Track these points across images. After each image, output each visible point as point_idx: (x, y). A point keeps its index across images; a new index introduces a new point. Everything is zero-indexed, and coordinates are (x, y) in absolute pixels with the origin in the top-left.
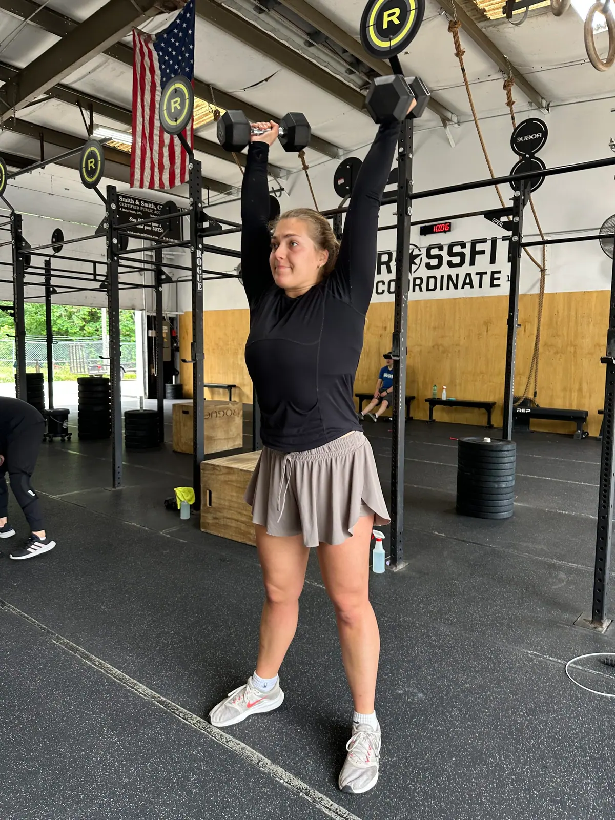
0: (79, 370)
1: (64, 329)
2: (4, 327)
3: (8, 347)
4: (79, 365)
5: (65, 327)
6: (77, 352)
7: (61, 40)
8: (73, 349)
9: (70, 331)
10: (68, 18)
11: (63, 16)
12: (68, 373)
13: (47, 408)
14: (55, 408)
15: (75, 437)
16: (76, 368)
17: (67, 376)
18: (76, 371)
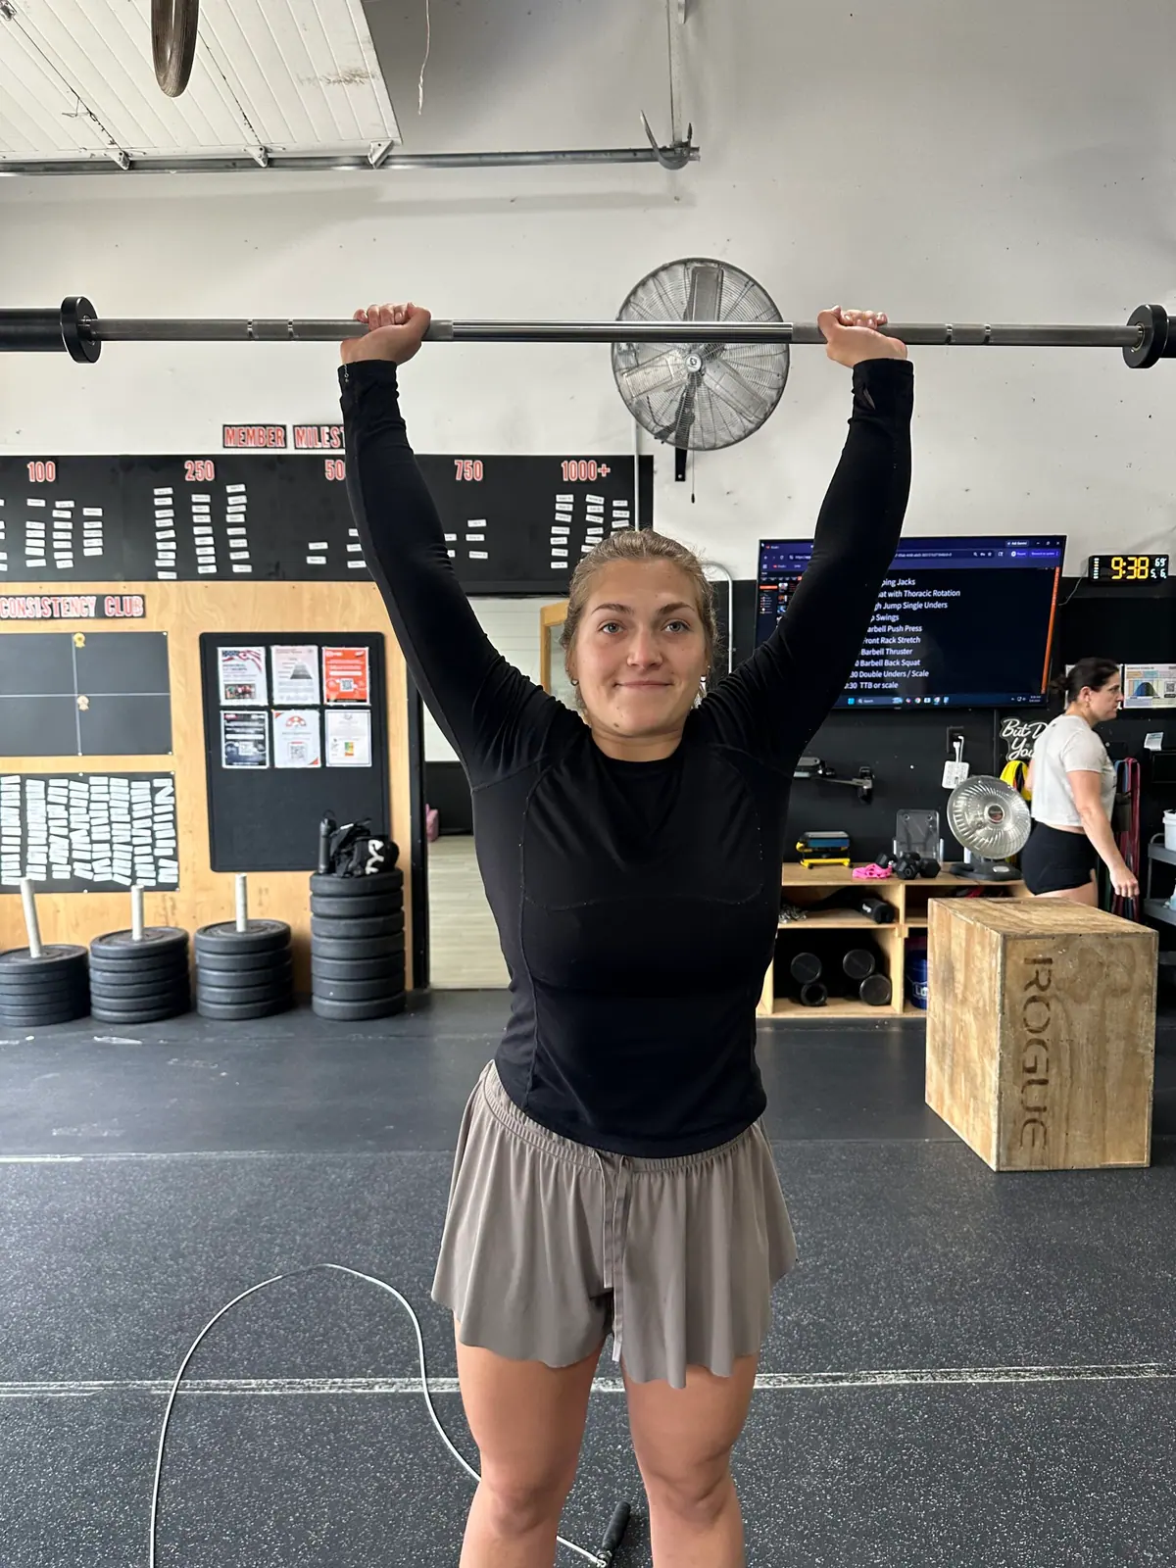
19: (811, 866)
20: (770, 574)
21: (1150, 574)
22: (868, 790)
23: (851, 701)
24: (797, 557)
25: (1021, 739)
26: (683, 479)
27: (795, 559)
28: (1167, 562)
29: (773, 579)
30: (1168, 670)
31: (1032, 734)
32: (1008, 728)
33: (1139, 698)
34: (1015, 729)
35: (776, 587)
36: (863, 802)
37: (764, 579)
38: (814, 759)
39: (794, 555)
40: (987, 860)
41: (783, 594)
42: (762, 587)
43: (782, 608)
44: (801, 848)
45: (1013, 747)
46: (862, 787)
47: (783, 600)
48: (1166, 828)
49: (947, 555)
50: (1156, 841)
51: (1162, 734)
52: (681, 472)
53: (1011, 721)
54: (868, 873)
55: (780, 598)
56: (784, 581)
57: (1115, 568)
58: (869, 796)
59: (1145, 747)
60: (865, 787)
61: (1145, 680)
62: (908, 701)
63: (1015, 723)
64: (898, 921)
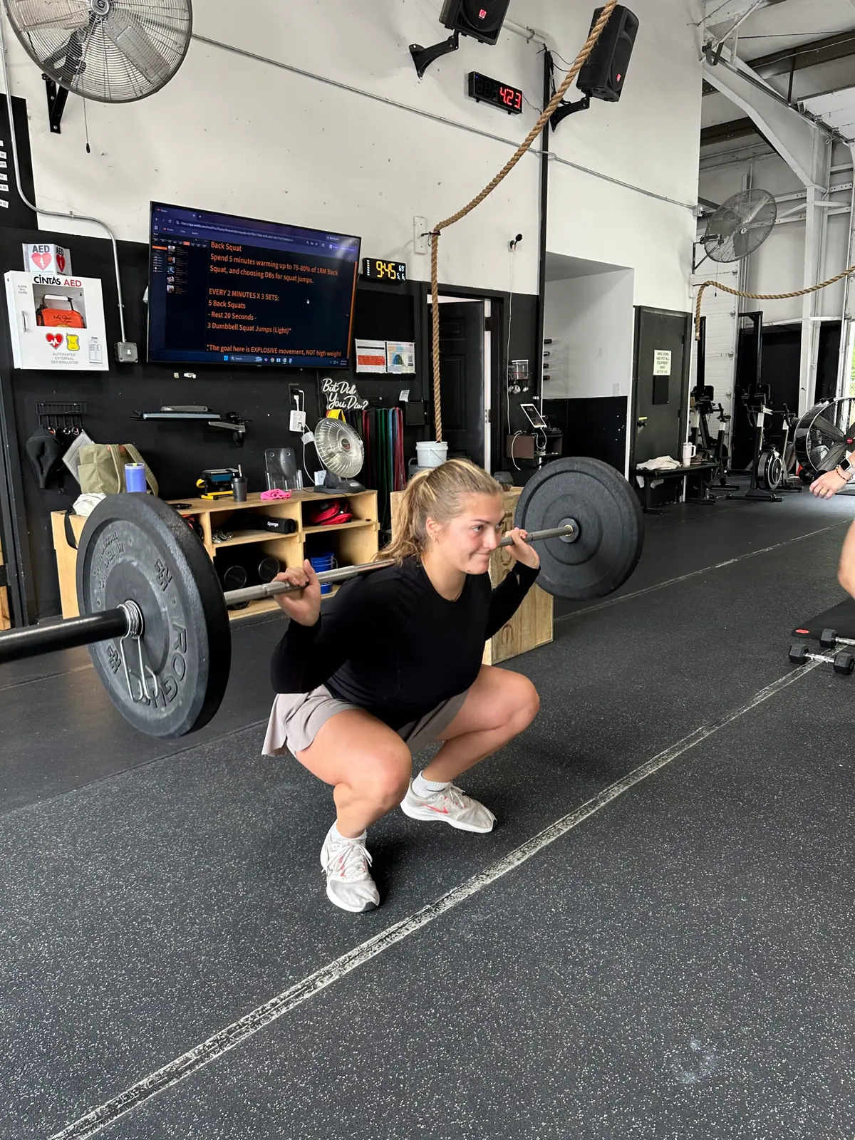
19: (216, 498)
20: (161, 236)
21: (397, 277)
22: (243, 433)
23: (226, 358)
24: (182, 223)
25: (334, 393)
26: (58, 131)
27: (180, 225)
28: (405, 268)
29: (163, 240)
30: (408, 346)
31: (339, 390)
32: (326, 385)
33: (395, 365)
34: (330, 386)
35: (166, 249)
36: (238, 445)
37: (156, 240)
38: (203, 407)
39: (180, 221)
40: (343, 479)
41: (172, 256)
42: (153, 247)
43: (171, 269)
44: (201, 484)
45: (331, 401)
46: (237, 431)
47: (172, 261)
48: (419, 454)
49: (289, 240)
50: (412, 463)
51: (409, 391)
52: (55, 122)
53: (327, 380)
54: (273, 495)
55: (170, 259)
56: (172, 244)
57: (379, 269)
58: (242, 439)
59: (400, 400)
60: (240, 431)
61: (398, 353)
62: (266, 360)
63: (329, 381)
64: (297, 531)
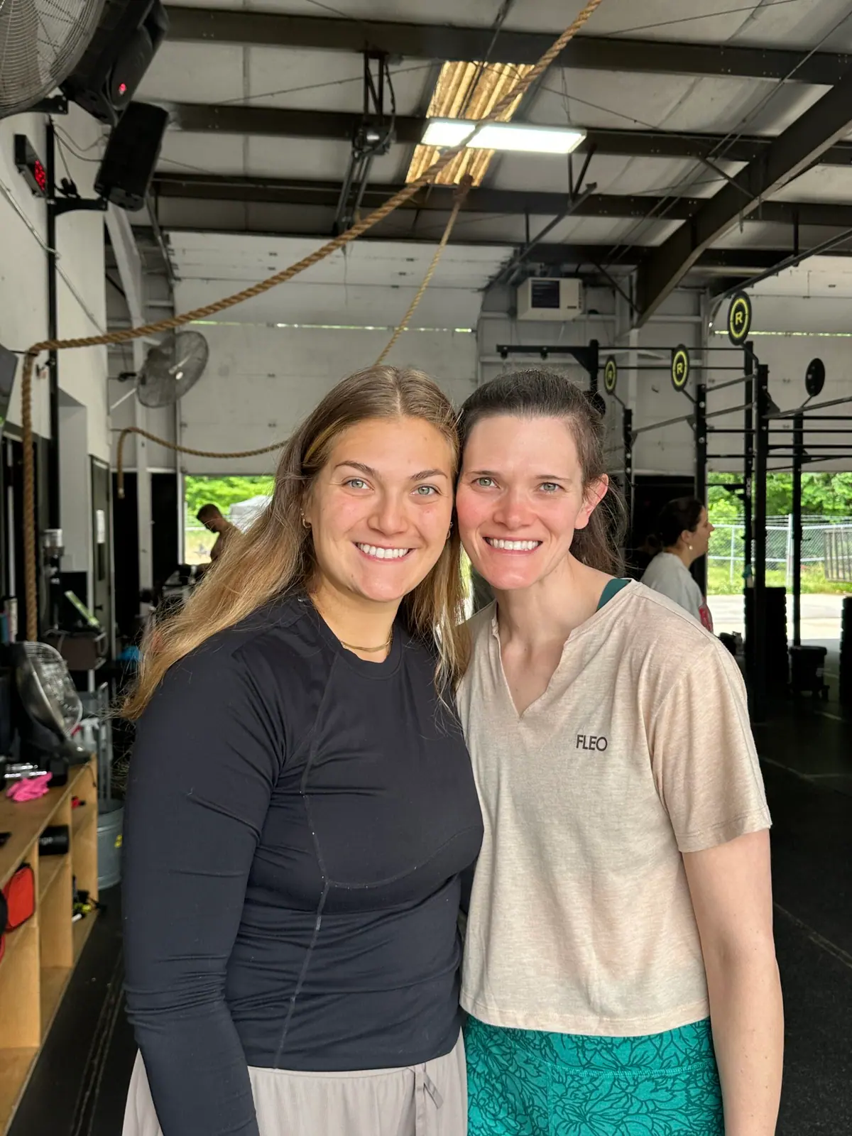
0: (841, 575)
1: (814, 503)
2: (719, 503)
3: (722, 535)
4: (840, 566)
5: (818, 500)
6: (839, 544)
7: (832, 89)
8: (830, 538)
9: (825, 506)
10: (843, 55)
11: (835, 54)
12: (821, 580)
13: (790, 643)
14: (803, 643)
15: (834, 693)
16: (835, 571)
17: (820, 585)
18: (835, 576)
